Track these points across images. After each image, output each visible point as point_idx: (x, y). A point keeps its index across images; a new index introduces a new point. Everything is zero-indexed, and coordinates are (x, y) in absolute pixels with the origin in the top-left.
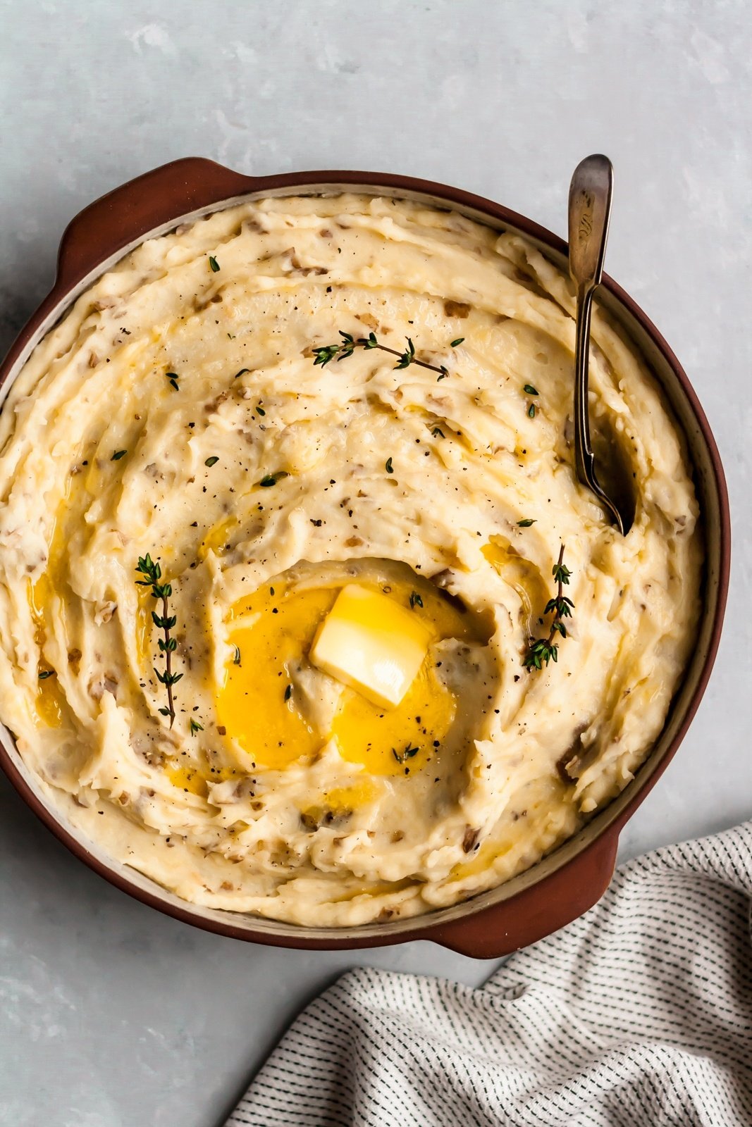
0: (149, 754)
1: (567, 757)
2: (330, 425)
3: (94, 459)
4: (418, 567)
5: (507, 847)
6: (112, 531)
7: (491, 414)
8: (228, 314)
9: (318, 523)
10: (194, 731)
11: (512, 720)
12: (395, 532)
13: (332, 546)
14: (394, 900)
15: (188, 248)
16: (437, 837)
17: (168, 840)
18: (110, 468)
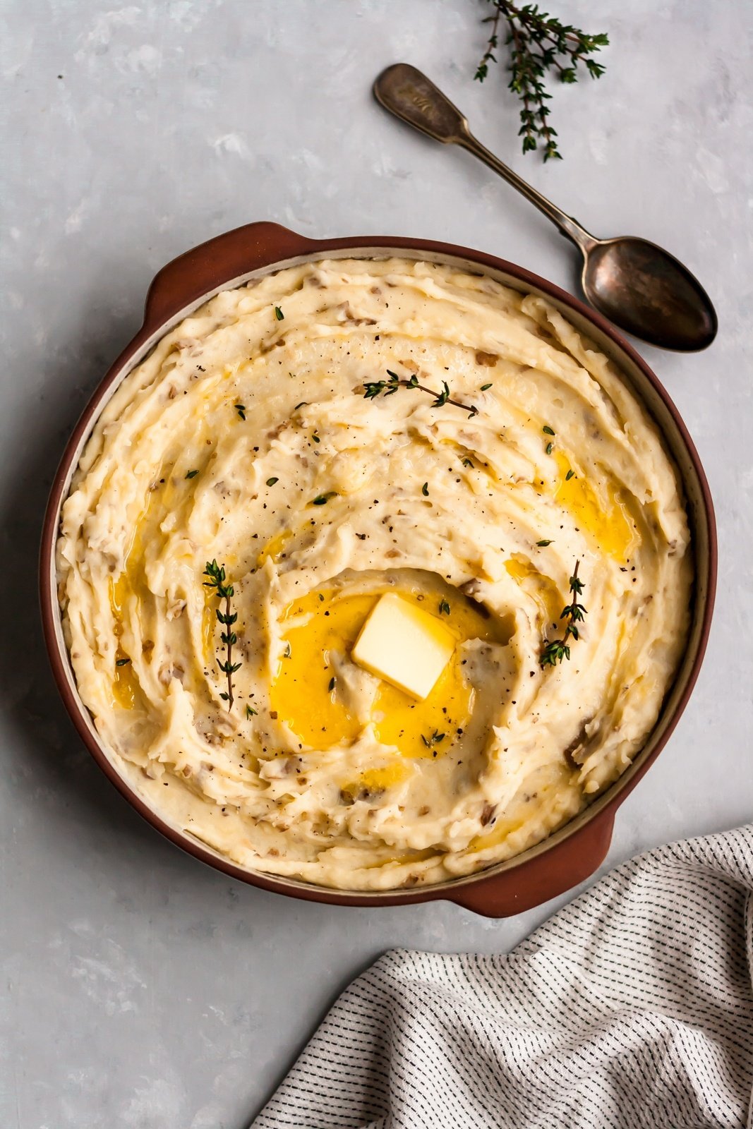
0: (209, 734)
1: (573, 746)
2: (375, 453)
3: (170, 478)
4: (449, 577)
5: (519, 824)
6: (184, 539)
7: (514, 449)
8: (289, 355)
9: (363, 537)
10: (250, 716)
11: (527, 710)
12: (429, 546)
13: (373, 557)
14: (419, 867)
15: (256, 299)
16: (458, 811)
17: (223, 810)
18: (184, 485)
